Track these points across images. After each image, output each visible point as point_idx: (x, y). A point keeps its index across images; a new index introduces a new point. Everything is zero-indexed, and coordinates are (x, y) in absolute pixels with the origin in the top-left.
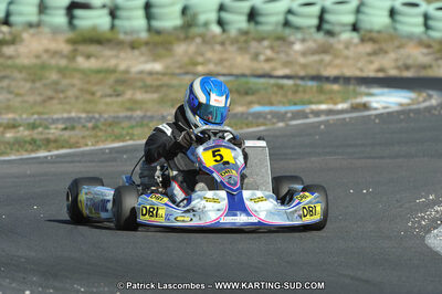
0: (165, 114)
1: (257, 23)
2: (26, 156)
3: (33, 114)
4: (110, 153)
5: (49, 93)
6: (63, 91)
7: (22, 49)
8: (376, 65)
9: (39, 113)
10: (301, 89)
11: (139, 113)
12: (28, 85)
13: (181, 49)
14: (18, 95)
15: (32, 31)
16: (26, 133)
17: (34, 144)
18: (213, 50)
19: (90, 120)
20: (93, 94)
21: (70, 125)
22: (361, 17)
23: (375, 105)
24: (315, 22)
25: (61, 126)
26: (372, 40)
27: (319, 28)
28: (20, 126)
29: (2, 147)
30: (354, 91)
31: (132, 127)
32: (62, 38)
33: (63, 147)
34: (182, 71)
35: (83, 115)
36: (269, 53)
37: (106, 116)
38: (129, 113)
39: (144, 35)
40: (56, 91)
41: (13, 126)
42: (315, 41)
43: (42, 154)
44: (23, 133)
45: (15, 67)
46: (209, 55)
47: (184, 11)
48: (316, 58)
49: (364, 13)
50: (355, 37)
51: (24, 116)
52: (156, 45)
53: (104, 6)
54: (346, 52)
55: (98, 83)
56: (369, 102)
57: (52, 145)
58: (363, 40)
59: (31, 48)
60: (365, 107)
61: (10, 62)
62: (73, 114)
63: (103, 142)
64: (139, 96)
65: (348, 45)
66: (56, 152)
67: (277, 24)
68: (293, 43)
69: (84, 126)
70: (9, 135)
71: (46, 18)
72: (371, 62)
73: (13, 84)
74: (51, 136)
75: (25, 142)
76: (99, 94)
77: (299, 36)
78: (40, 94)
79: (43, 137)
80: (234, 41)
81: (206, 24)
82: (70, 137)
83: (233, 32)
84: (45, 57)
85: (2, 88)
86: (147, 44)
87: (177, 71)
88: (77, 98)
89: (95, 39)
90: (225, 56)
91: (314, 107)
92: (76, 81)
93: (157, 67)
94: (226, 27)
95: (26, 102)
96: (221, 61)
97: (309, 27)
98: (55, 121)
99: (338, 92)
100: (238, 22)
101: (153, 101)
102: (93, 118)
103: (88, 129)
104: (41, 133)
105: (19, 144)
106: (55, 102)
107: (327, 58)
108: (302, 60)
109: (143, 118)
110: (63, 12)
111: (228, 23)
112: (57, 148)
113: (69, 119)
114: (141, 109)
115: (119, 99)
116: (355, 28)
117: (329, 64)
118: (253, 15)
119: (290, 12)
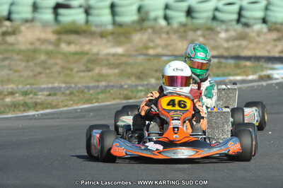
0: (123, 83)
1: (193, 18)
2: (20, 114)
3: (26, 85)
4: (81, 112)
5: (39, 69)
6: (49, 68)
7: (20, 38)
8: (279, 48)
9: (31, 84)
10: (223, 65)
11: (104, 83)
12: (24, 64)
13: (137, 37)
14: (16, 71)
15: (28, 25)
16: (21, 98)
17: (26, 106)
18: (160, 38)
19: (68, 88)
20: (71, 70)
21: (53, 92)
22: (269, 13)
23: (276, 76)
24: (235, 16)
25: (47, 93)
26: (277, 30)
27: (238, 21)
28: (16, 93)
29: (3, 109)
30: (262, 66)
31: (98, 94)
32: (49, 30)
33: (47, 108)
34: (136, 53)
35: (63, 85)
36: (201, 40)
37: (80, 86)
38: (96, 84)
39: (110, 28)
40: (45, 68)
41: (12, 93)
42: (235, 31)
43: (31, 113)
44: (19, 98)
45: (14, 51)
46: (158, 41)
47: (140, 9)
48: (236, 43)
49: (270, 10)
50: (264, 27)
51: (20, 86)
52: (119, 34)
53: (80, 6)
54: (258, 39)
55: (75, 62)
56: (272, 74)
57: (39, 106)
58: (270, 30)
59: (27, 37)
60: (269, 77)
61: (11, 48)
62: (56, 85)
63: (77, 104)
64: (105, 71)
65: (259, 34)
66: (42, 112)
67: (207, 18)
68: (219, 33)
69: (63, 93)
70: (8, 100)
71: (38, 16)
72: (276, 46)
73: (13, 63)
74: (38, 101)
75: (20, 104)
76: (75, 70)
77: (224, 27)
78: (32, 71)
79: (33, 101)
80: (176, 31)
81: (156, 19)
82: (52, 101)
83: (175, 24)
84: (38, 44)
85: (4, 66)
86: (112, 33)
87: (133, 53)
88: (59, 73)
89: (74, 30)
90: (169, 42)
91: (232, 78)
92: (59, 61)
93: (120, 50)
94: (170, 21)
95: (22, 76)
96: (166, 46)
97: (231, 21)
98: (42, 90)
99: (250, 67)
100: (179, 17)
101: (115, 74)
102: (71, 87)
103: (66, 95)
104: (32, 98)
105: (15, 106)
106: (43, 76)
107: (244, 43)
108: (226, 45)
109: (106, 87)
110: (50, 11)
111: (171, 18)
112: (43, 109)
113: (52, 88)
114: (105, 81)
115: (90, 74)
116: (264, 21)
117: (246, 47)
118: (189, 12)
119: (216, 9)
